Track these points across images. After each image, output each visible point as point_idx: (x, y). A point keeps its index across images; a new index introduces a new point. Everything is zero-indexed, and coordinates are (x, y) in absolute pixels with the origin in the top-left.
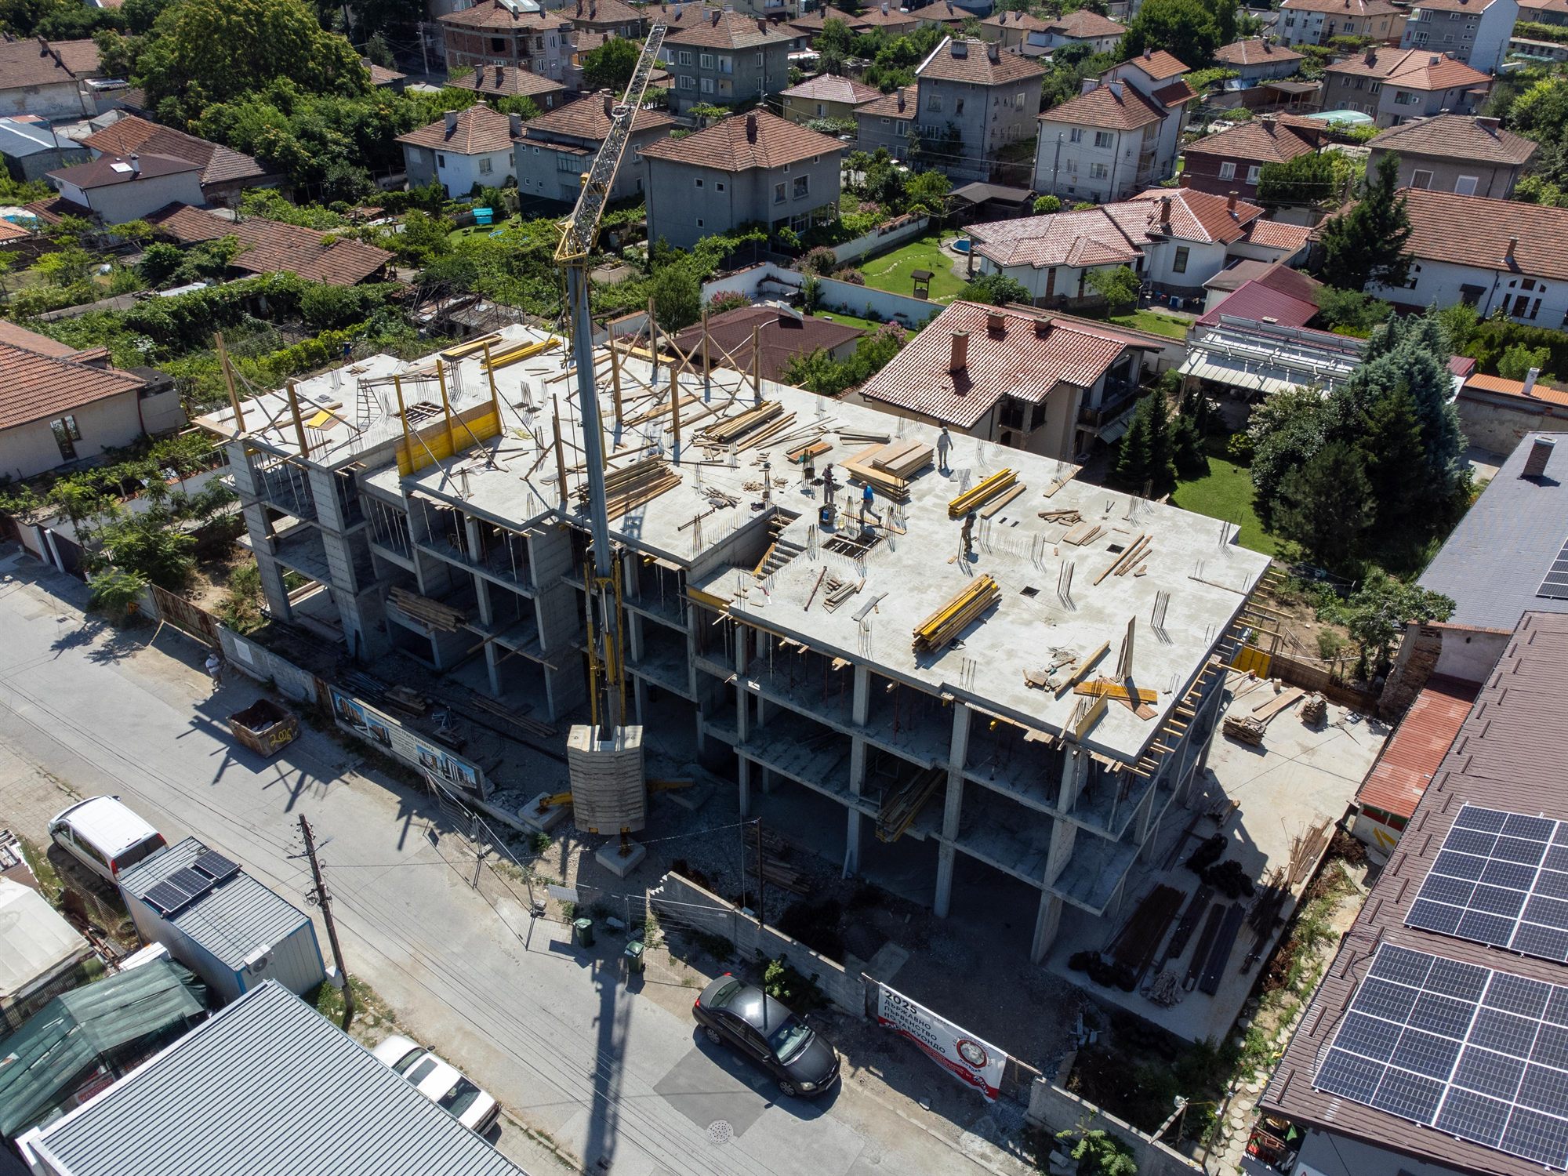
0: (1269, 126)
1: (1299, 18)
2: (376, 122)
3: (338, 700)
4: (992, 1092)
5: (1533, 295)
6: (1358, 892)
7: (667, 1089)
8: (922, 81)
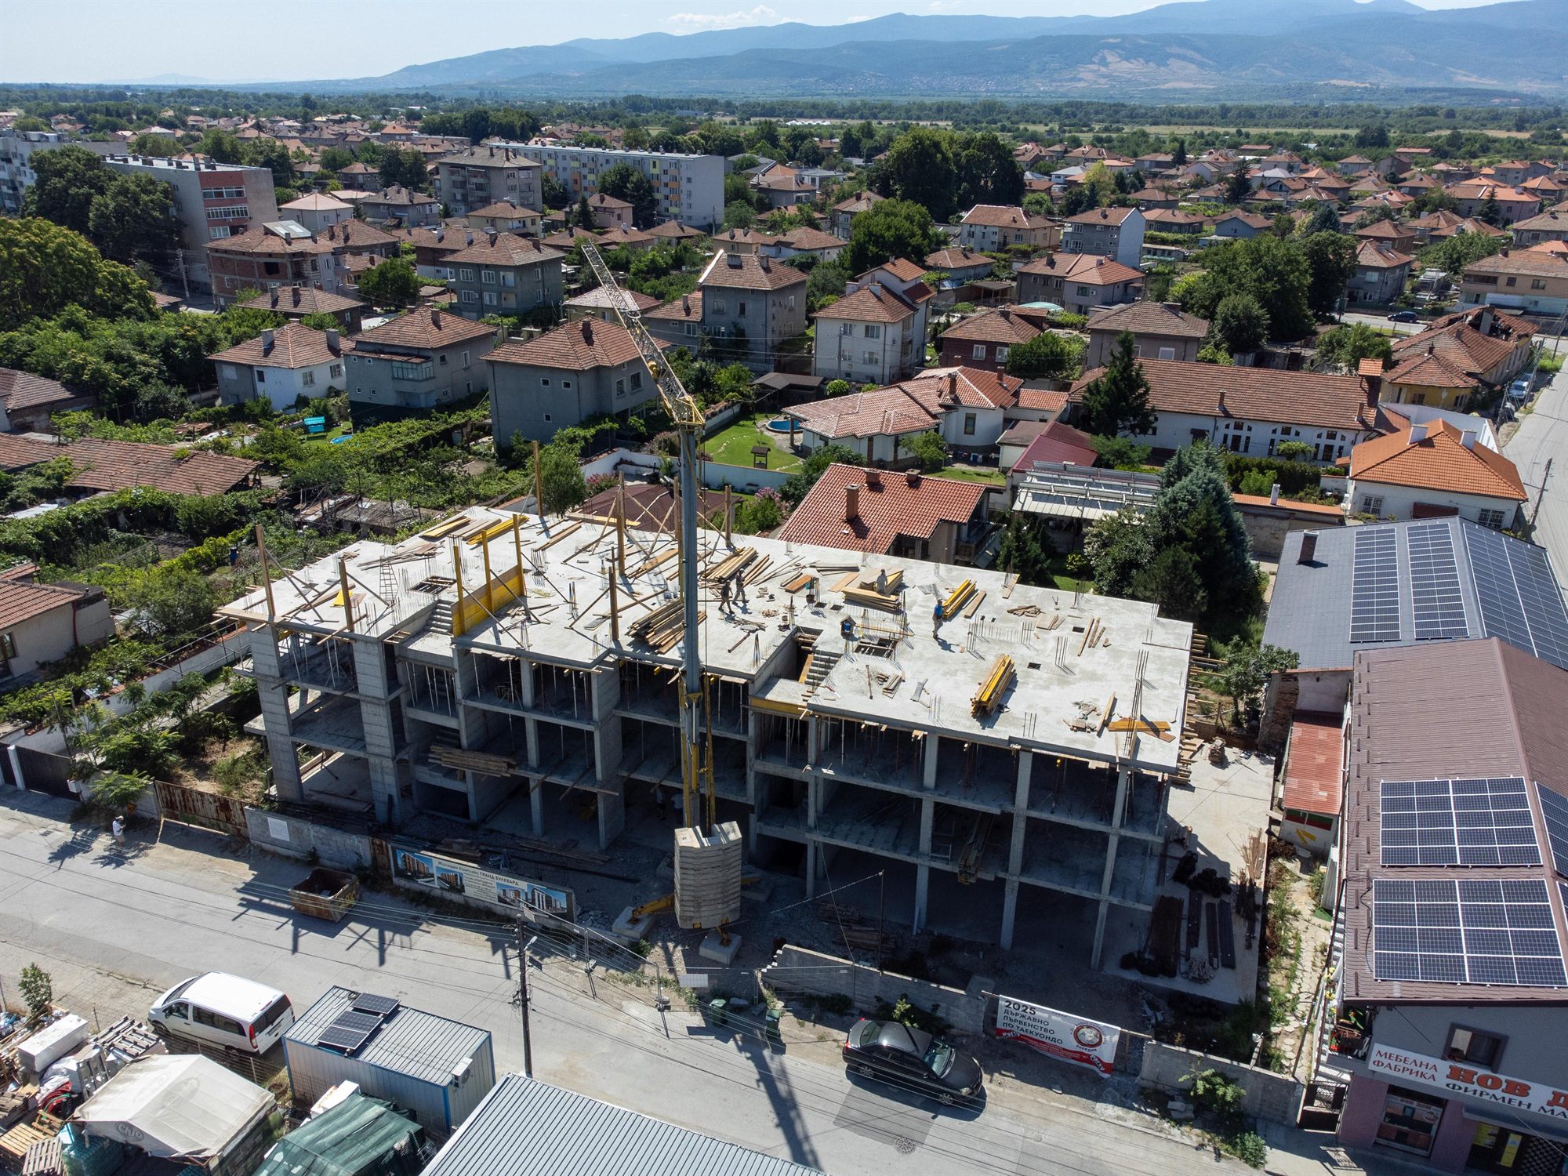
0: (1005, 315)
1: (978, 231)
2: (182, 343)
3: (401, 857)
4: (1108, 1068)
5: (1244, 433)
6: (1300, 879)
7: (844, 1121)
8: (703, 288)
